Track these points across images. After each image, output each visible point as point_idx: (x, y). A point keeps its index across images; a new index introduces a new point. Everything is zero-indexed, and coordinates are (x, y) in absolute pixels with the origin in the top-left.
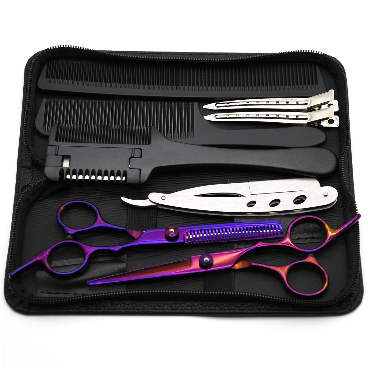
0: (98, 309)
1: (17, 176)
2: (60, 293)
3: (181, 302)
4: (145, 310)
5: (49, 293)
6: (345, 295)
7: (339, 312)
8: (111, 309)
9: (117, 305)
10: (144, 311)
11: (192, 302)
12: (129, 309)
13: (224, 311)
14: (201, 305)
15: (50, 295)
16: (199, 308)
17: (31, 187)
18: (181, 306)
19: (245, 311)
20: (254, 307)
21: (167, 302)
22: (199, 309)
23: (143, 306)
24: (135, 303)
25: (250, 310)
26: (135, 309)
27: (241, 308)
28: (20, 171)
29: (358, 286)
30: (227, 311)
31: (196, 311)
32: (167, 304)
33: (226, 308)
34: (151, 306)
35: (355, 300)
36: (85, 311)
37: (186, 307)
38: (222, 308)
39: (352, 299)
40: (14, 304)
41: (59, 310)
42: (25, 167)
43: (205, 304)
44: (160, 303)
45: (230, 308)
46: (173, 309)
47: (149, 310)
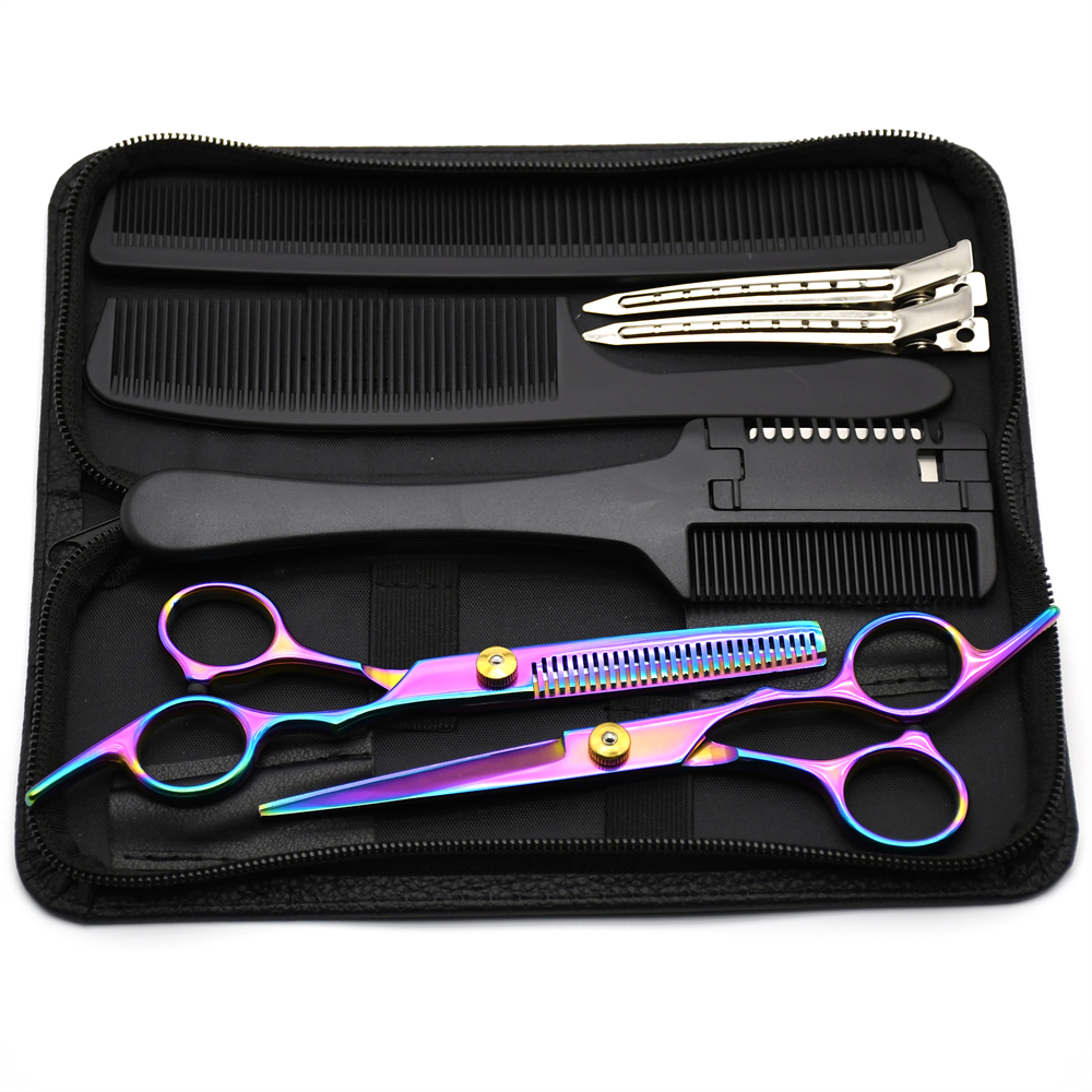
0: (295, 903)
1: (37, 519)
2: (183, 859)
3: (540, 876)
4: (434, 902)
5: (150, 858)
6: (1022, 840)
7: (1006, 892)
8: (335, 902)
9: (350, 888)
10: (430, 903)
11: (570, 875)
12: (388, 900)
13: (666, 900)
14: (597, 881)
15: (153, 865)
16: (593, 890)
17: (83, 548)
18: (539, 888)
19: (727, 897)
20: (754, 886)
21: (499, 877)
22: (592, 894)
23: (426, 889)
24: (404, 883)
25: (743, 893)
26: (403, 899)
27: (717, 889)
28: (46, 504)
29: (1060, 816)
30: (676, 899)
31: (583, 901)
32: (499, 883)
33: (672, 889)
34: (452, 890)
35: (1053, 857)
36: (256, 908)
37: (556, 890)
38: (660, 889)
39: (1043, 854)
40: (48, 892)
41: (180, 907)
42: (60, 494)
43: (609, 879)
44: (476, 879)
45: (683, 889)
46: (515, 897)
47: (446, 902)
